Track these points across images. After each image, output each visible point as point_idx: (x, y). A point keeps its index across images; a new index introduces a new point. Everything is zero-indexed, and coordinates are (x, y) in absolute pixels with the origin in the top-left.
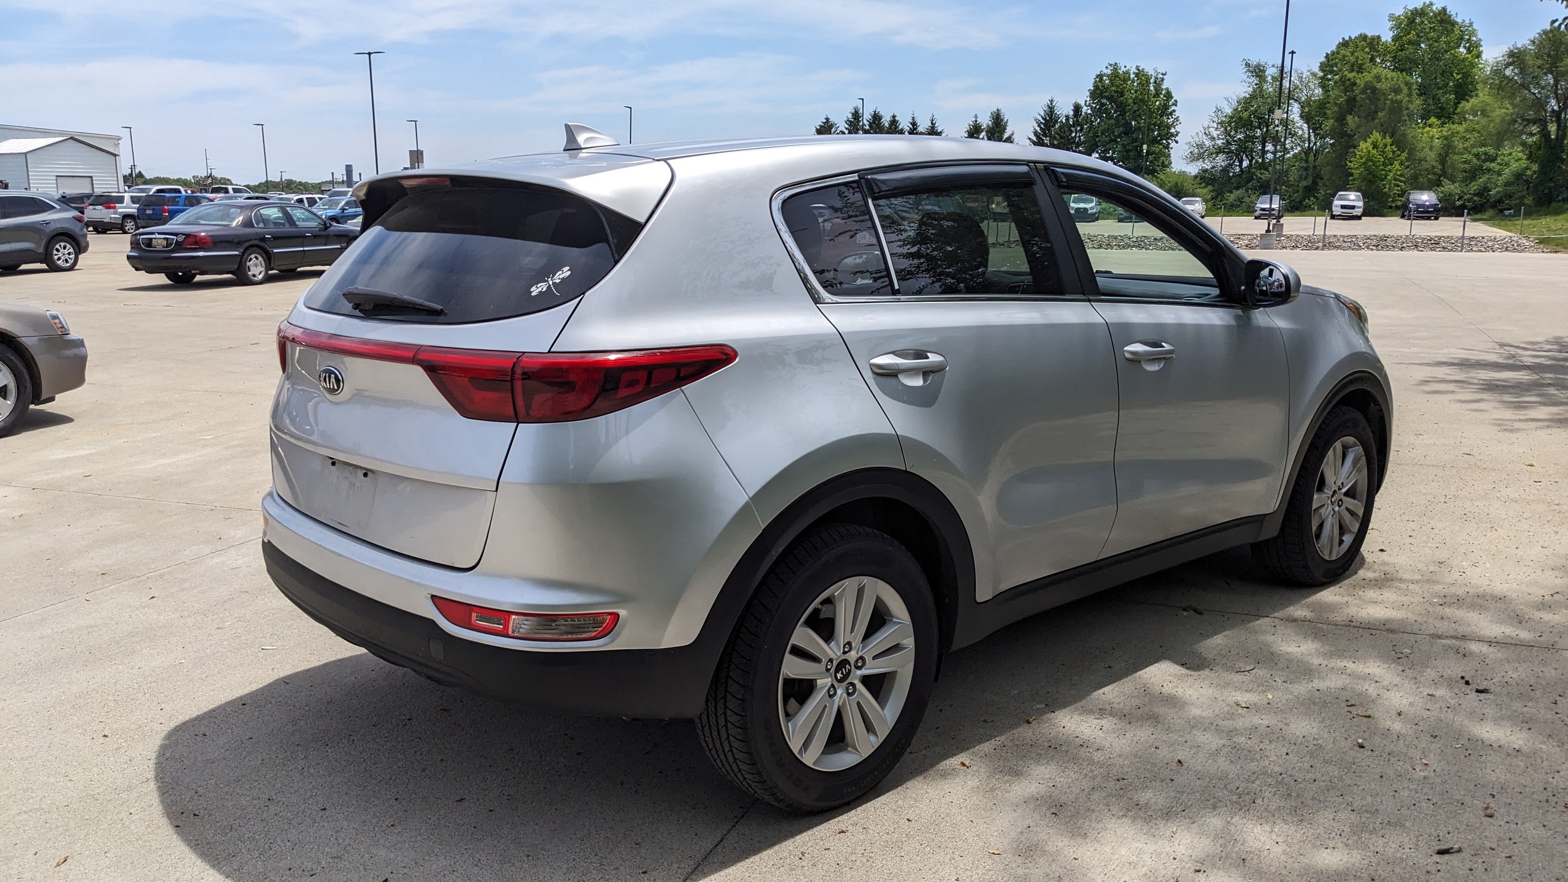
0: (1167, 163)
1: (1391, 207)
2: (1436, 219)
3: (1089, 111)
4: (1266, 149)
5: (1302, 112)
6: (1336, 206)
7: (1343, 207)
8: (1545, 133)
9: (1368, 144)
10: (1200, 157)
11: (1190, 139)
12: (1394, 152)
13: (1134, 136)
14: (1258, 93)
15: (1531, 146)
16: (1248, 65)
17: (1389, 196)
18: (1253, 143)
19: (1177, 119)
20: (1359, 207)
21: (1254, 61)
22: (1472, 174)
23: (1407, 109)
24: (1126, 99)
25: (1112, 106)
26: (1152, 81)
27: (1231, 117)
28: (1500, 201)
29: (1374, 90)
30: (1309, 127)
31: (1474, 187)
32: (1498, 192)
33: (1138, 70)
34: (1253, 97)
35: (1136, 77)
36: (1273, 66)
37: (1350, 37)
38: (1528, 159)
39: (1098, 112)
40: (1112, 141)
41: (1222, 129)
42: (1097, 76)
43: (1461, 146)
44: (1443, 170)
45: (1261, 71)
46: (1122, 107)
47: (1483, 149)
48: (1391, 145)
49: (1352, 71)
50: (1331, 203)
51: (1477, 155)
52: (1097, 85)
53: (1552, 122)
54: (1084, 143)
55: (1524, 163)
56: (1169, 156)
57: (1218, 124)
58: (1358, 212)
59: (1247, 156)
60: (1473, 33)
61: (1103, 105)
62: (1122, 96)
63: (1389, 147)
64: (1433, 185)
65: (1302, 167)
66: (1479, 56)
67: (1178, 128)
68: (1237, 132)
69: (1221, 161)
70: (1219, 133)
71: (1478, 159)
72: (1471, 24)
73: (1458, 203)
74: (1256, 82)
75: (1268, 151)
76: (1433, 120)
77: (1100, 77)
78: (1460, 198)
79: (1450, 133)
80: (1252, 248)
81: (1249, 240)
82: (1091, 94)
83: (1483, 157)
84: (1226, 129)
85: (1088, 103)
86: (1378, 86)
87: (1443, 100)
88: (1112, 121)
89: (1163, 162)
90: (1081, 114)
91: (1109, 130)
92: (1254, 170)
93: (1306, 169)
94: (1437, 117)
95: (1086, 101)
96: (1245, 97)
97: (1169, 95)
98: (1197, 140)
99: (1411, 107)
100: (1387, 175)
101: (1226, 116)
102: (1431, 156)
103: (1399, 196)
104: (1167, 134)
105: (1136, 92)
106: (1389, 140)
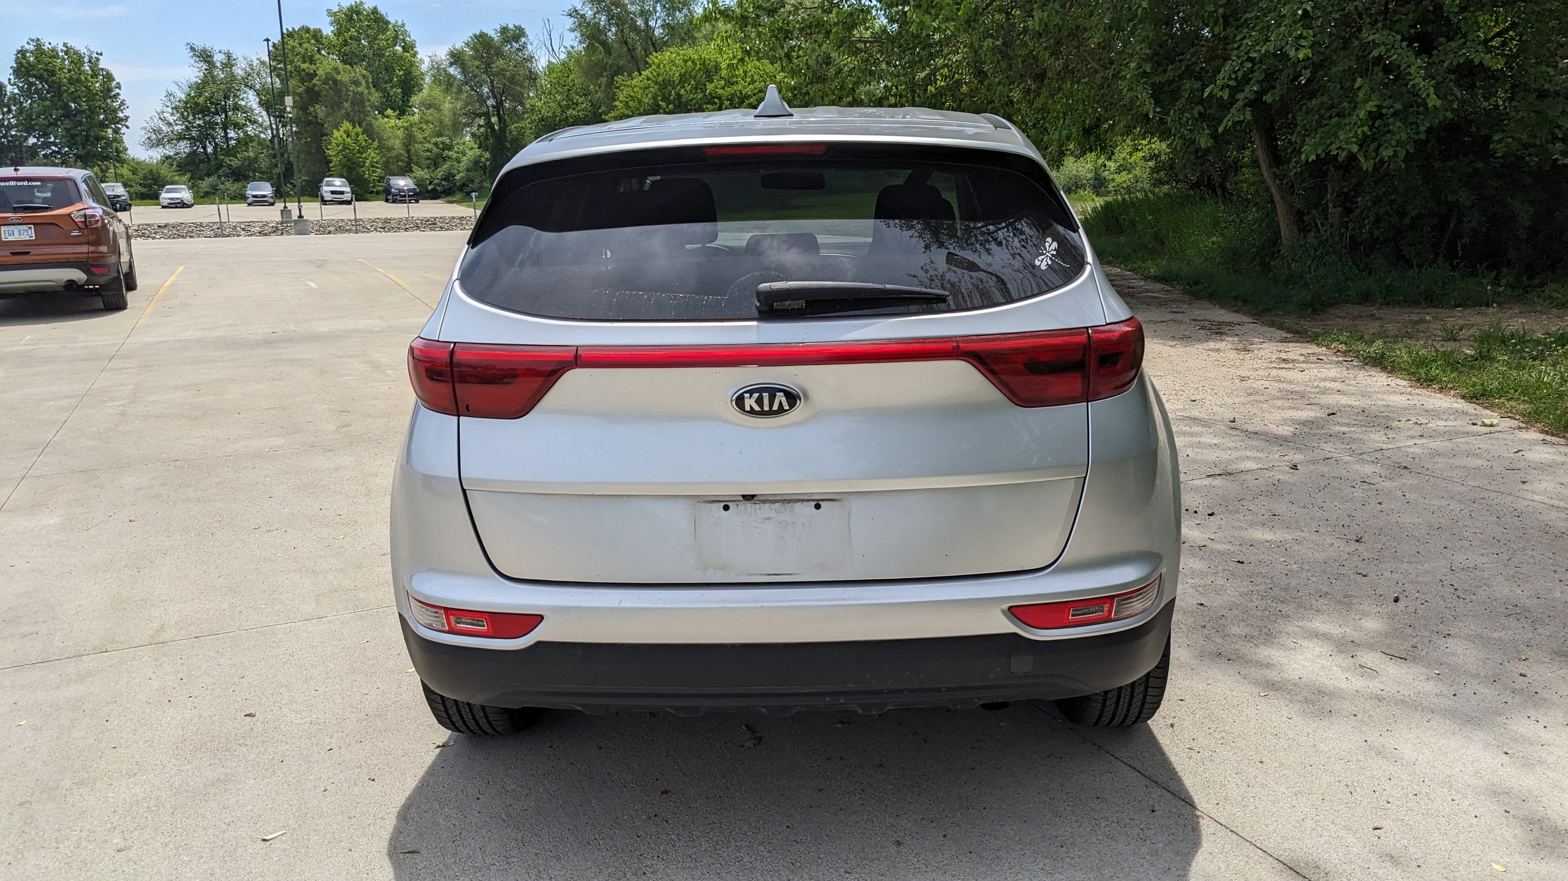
0: (121, 149)
1: (372, 192)
2: (417, 201)
3: (16, 91)
4: (229, 136)
5: (261, 100)
6: (326, 192)
7: (333, 192)
8: (489, 125)
9: (341, 132)
10: (159, 143)
11: (145, 125)
12: (366, 140)
13: (78, 118)
14: (208, 79)
15: (480, 137)
16: (193, 49)
17: (370, 182)
18: (214, 129)
19: (122, 103)
20: (347, 193)
21: (199, 45)
22: (435, 162)
23: (369, 100)
24: (59, 78)
25: (43, 86)
26: (86, 60)
27: (186, 103)
28: (464, 185)
29: (335, 81)
30: (269, 115)
31: (440, 173)
32: (462, 178)
33: (67, 47)
34: (205, 83)
35: (66, 54)
36: (220, 52)
37: (293, 29)
38: (479, 148)
39: (27, 93)
40: (51, 124)
41: (178, 115)
42: (19, 52)
43: (420, 136)
44: (409, 157)
45: (208, 56)
46: (56, 89)
47: (440, 139)
48: (363, 134)
49: (304, 62)
50: (318, 189)
51: (436, 144)
52: (21, 63)
53: (494, 115)
54: (16, 126)
55: (478, 152)
56: (122, 141)
57: (172, 108)
58: (347, 197)
59: (210, 142)
60: (405, 33)
61: (31, 84)
62: (53, 75)
63: (361, 136)
64: (406, 171)
65: (271, 154)
66: (415, 55)
67: (127, 113)
68: (195, 118)
69: (184, 147)
70: (175, 118)
71: (438, 148)
72: (403, 25)
73: (430, 188)
74: (205, 67)
75: (232, 138)
76: (389, 112)
77: (22, 52)
78: (431, 183)
79: (409, 124)
80: (265, 235)
81: (261, 227)
82: (14, 71)
83: (441, 146)
84: (182, 114)
85: (12, 81)
86: (339, 78)
87: (392, 93)
88: (48, 103)
89: (117, 148)
90: (5, 94)
91: (45, 112)
92: (222, 157)
93: (274, 156)
94: (392, 109)
95: (10, 79)
96: (196, 83)
97: (109, 77)
98: (152, 125)
99: (372, 99)
100: (364, 163)
101: (179, 101)
102: (397, 144)
103: (379, 181)
104: (115, 119)
105: (69, 71)
106: (360, 130)
